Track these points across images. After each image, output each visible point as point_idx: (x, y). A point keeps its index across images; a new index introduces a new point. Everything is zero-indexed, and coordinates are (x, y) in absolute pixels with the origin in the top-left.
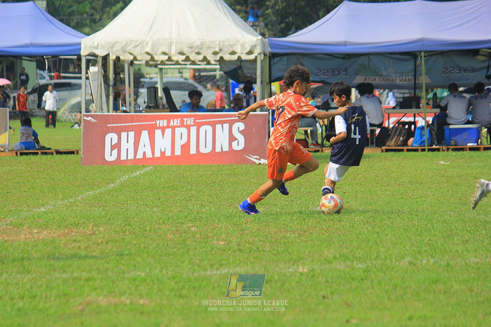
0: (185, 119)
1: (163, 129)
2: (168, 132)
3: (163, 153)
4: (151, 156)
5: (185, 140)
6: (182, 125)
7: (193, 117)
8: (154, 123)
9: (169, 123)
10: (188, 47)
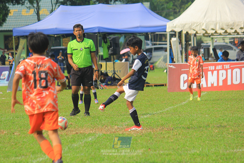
0: (225, 66)
1: (212, 71)
2: (215, 72)
3: (212, 85)
4: (206, 86)
5: (224, 77)
6: (223, 69)
7: (229, 64)
8: (207, 68)
9: (215, 68)
10: (226, 25)
